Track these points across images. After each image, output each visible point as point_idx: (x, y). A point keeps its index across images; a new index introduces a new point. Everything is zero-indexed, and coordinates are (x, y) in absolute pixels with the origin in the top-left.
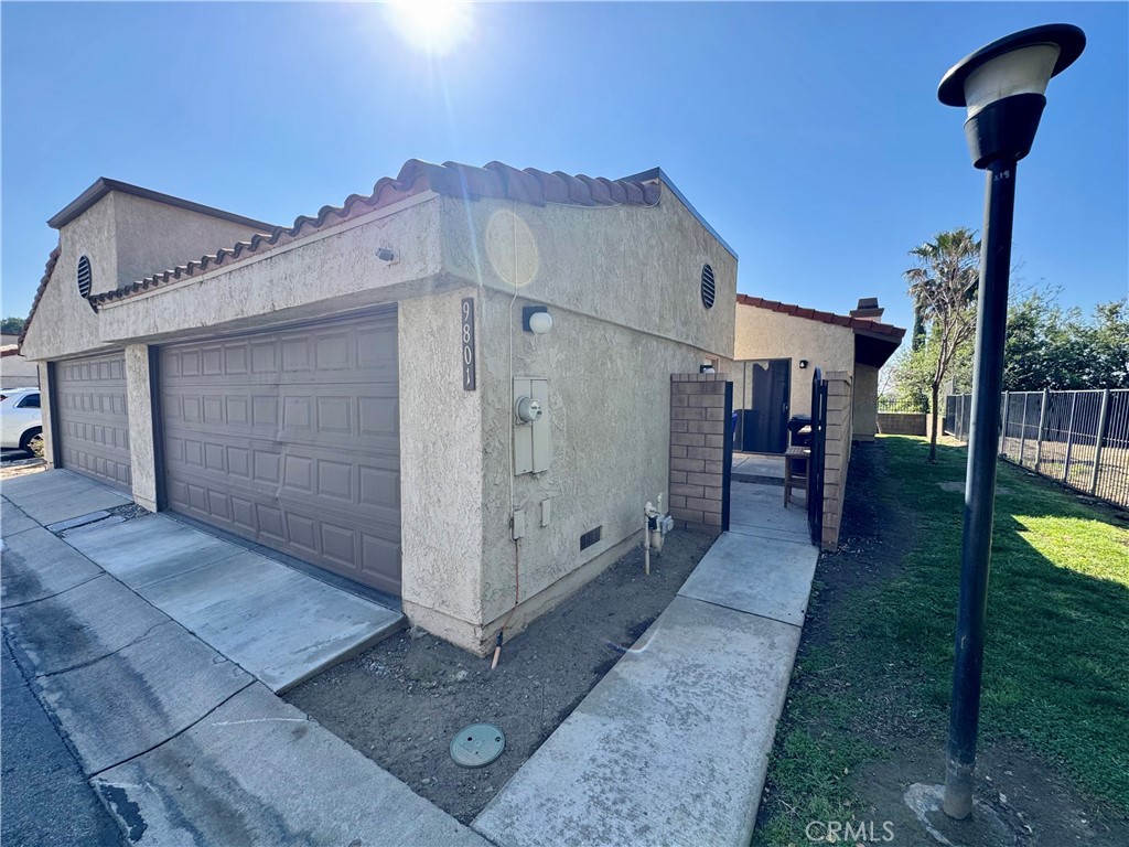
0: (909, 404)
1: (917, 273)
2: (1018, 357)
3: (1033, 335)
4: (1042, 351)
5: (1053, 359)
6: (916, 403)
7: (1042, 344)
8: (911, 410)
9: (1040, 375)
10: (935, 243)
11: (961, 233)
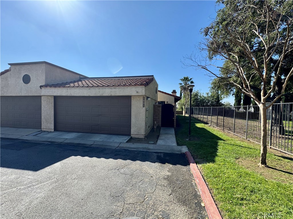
0: (180, 109)
1: (181, 84)
2: (196, 101)
3: (198, 97)
4: (199, 100)
5: (200, 101)
6: (181, 109)
7: (199, 99)
8: (180, 110)
9: (199, 104)
10: (183, 79)
11: (187, 77)
